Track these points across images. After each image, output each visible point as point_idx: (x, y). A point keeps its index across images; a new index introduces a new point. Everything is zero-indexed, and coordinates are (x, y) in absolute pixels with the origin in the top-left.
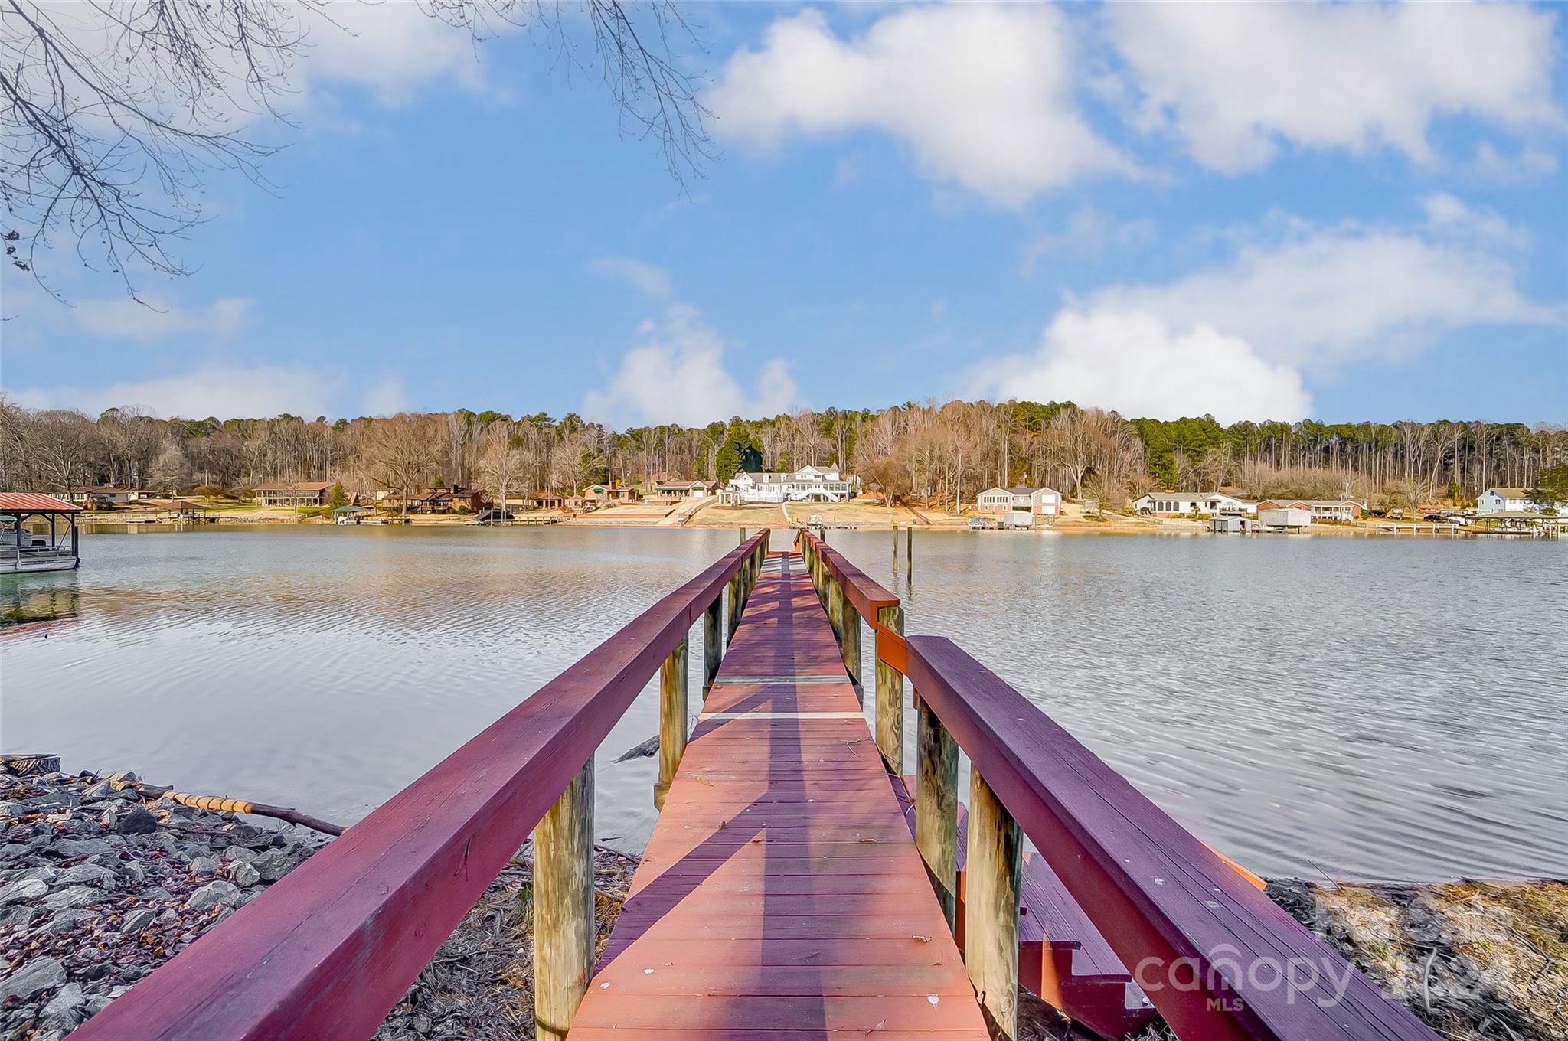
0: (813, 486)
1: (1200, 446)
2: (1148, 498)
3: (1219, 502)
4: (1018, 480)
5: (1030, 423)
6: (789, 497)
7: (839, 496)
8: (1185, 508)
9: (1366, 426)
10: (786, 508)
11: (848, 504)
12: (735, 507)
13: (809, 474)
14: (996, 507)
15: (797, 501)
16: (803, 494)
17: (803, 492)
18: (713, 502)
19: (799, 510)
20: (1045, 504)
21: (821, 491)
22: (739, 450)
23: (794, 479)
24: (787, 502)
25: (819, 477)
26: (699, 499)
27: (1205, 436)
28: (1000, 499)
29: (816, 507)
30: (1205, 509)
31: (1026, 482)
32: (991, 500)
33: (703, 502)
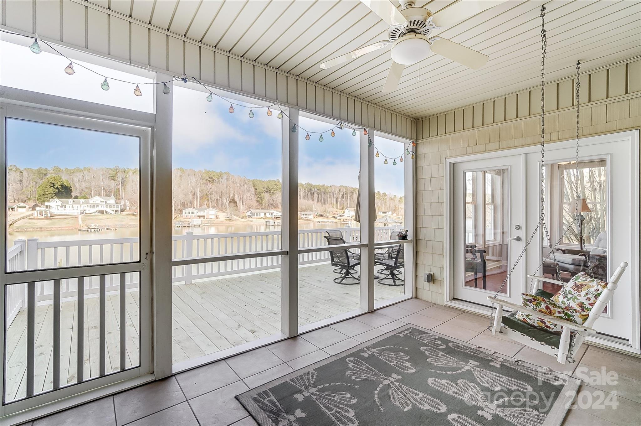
0: (100, 206)
1: (274, 191)
2: (250, 212)
3: (274, 213)
4: (203, 204)
5: (211, 180)
6: (85, 211)
7: (115, 211)
8: (262, 215)
9: (323, 186)
10: (81, 218)
11: (120, 215)
12: (46, 218)
13: (97, 200)
14: (190, 216)
15: (89, 213)
16: (94, 210)
17: (94, 209)
18: (32, 215)
19: (89, 219)
20: (211, 215)
21: (104, 209)
22: (53, 186)
23: (88, 203)
24: (83, 215)
25: (103, 202)
26: (23, 213)
27: (276, 187)
28: (192, 213)
29: (100, 217)
30: (268, 215)
31: (206, 204)
32: (189, 213)
33: (24, 215)
